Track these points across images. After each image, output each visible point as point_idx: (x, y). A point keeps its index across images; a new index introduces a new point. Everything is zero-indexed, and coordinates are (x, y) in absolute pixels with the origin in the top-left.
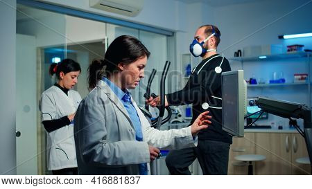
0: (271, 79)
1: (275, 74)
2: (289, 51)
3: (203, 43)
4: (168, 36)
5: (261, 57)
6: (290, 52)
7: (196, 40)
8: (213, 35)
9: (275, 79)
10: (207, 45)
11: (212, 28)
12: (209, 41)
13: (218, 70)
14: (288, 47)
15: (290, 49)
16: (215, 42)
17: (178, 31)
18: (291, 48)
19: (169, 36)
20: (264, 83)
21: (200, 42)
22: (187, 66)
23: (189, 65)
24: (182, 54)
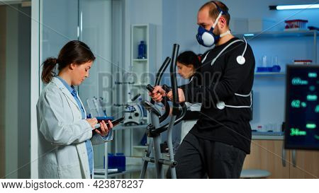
1: (265, 59)
2: (287, 27)
3: (212, 29)
5: (246, 35)
6: (290, 30)
8: (220, 14)
9: (265, 65)
13: (241, 60)
14: (286, 22)
15: (288, 24)
16: (225, 22)
18: (290, 24)
21: (209, 29)
22: (140, 43)
23: (142, 42)
24: (133, 25)
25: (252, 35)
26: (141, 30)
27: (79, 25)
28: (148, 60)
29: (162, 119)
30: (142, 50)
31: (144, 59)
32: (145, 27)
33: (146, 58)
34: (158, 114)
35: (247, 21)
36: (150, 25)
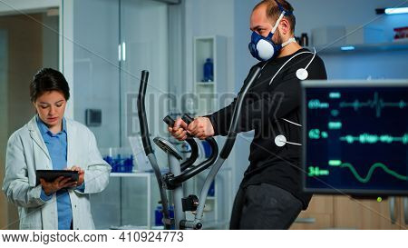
2: (397, 37)
3: (271, 35)
4: (170, 4)
6: (399, 40)
7: (257, 34)
8: (282, 15)
10: (279, 37)
12: (281, 27)
13: (302, 74)
14: (396, 30)
15: (398, 33)
16: (289, 26)
18: (400, 32)
19: (173, 4)
21: (266, 35)
22: (205, 61)
23: (208, 60)
24: (196, 38)
25: (352, 48)
26: (207, 44)
28: (215, 83)
30: (207, 71)
31: (210, 82)
32: (211, 41)
33: (212, 80)
35: (344, 30)
36: (218, 37)
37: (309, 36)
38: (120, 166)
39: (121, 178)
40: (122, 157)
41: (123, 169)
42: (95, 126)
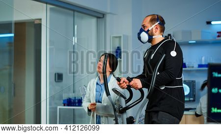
0: (199, 64)
1: (203, 59)
2: (218, 36)
3: (148, 30)
4: (98, 18)
5: (190, 42)
6: (220, 38)
7: (143, 29)
8: (157, 23)
9: (203, 63)
11: (157, 17)
13: (173, 54)
14: (218, 33)
17: (109, 13)
18: (220, 34)
19: (100, 18)
20: (193, 67)
21: (146, 30)
22: (116, 48)
23: (118, 47)
24: (112, 36)
25: (194, 42)
26: (118, 39)
27: (74, 36)
29: (127, 101)
30: (118, 53)
32: (120, 37)
33: (121, 58)
34: (125, 98)
35: (190, 32)
36: (124, 35)
37: (172, 35)
38: (76, 103)
39: (74, 109)
40: (76, 98)
41: (77, 104)
42: (60, 82)
